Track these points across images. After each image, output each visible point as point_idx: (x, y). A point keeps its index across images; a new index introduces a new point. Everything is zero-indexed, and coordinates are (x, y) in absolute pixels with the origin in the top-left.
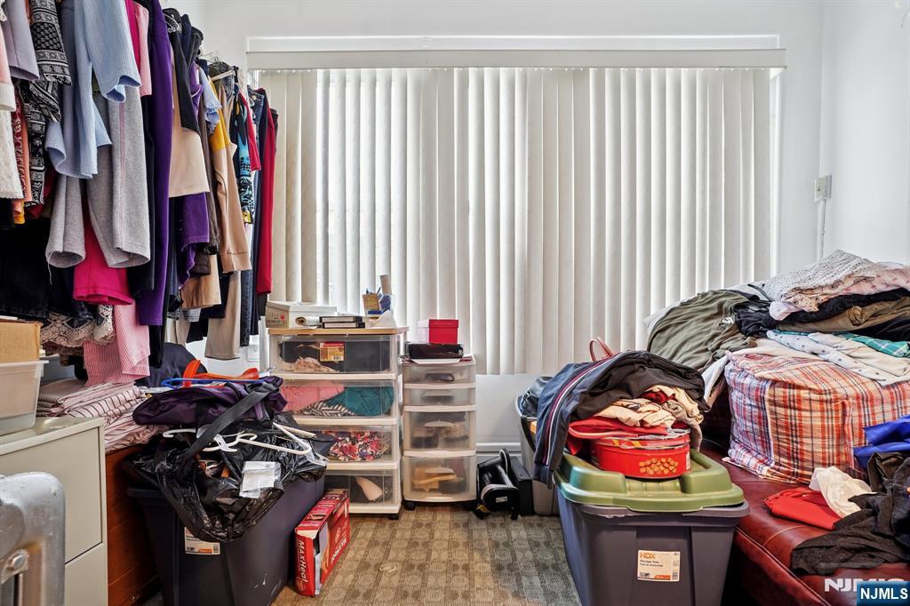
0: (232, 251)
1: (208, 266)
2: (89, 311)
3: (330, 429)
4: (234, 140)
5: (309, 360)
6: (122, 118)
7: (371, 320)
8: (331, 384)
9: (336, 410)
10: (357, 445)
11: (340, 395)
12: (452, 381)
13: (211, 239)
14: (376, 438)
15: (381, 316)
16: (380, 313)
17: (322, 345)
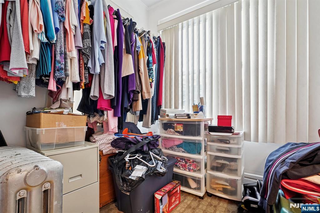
0: (145, 92)
1: (138, 97)
2: (101, 112)
3: (178, 156)
4: (148, 55)
5: (171, 130)
6: (108, 54)
7: (194, 115)
8: (178, 140)
9: (180, 149)
10: (187, 165)
11: (181, 144)
12: (229, 143)
13: (136, 88)
14: (195, 163)
15: (198, 114)
16: (198, 113)
17: (175, 124)
